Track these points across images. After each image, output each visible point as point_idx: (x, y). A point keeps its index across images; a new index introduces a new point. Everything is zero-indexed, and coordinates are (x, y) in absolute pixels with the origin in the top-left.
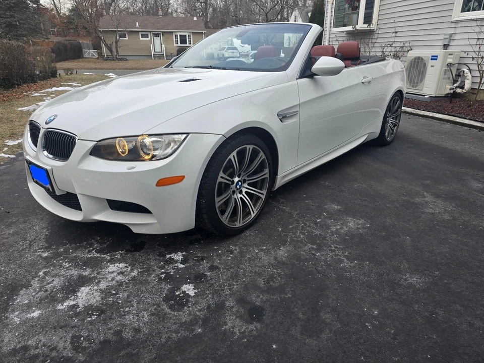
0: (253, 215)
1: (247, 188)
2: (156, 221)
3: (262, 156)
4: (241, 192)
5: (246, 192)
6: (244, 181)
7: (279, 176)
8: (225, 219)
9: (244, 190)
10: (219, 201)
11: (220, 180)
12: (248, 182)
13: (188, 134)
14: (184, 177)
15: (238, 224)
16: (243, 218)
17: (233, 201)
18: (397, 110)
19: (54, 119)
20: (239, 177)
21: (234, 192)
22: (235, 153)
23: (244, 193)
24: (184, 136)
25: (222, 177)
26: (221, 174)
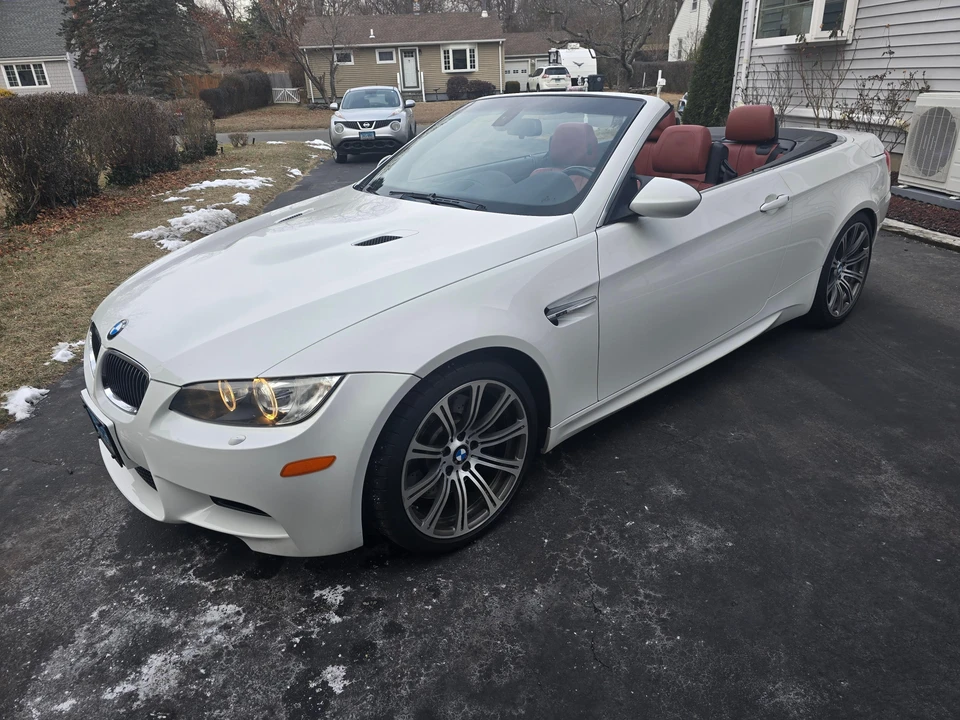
0: (493, 510)
1: (480, 458)
2: (286, 535)
3: (510, 395)
4: (466, 467)
5: (478, 467)
6: (474, 445)
7: (554, 428)
8: (426, 526)
9: (473, 463)
10: (409, 496)
11: (410, 456)
12: (480, 447)
13: (343, 375)
14: (333, 458)
15: (458, 532)
16: (471, 517)
17: (446, 490)
18: (860, 249)
19: (122, 329)
20: (460, 439)
21: (450, 470)
22: (444, 402)
23: (473, 469)
24: (337, 378)
25: (415, 450)
26: (415, 444)
